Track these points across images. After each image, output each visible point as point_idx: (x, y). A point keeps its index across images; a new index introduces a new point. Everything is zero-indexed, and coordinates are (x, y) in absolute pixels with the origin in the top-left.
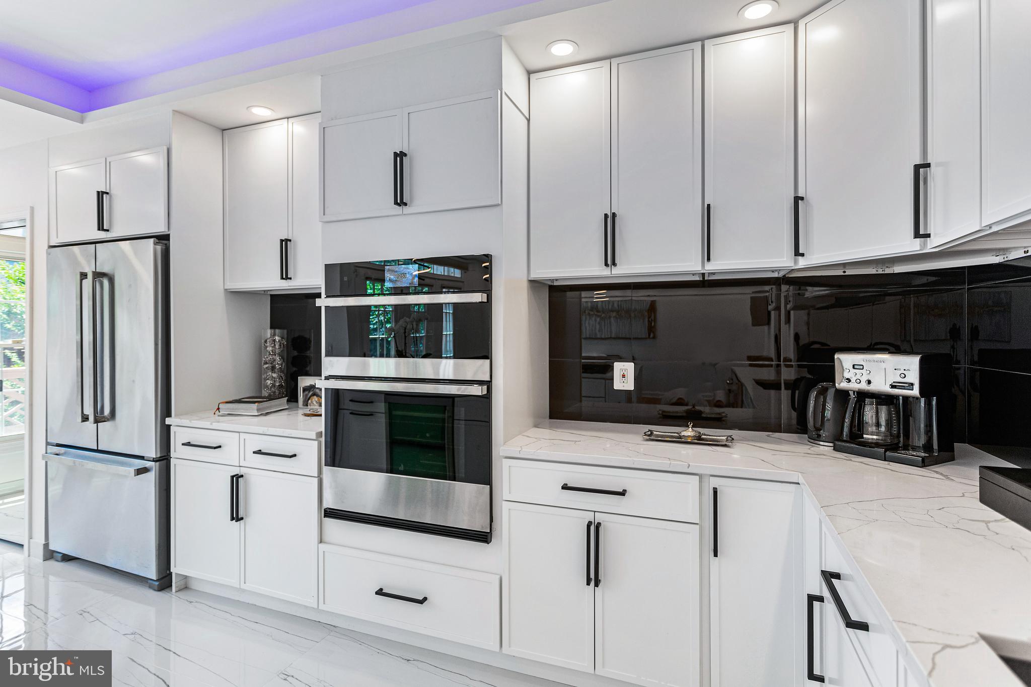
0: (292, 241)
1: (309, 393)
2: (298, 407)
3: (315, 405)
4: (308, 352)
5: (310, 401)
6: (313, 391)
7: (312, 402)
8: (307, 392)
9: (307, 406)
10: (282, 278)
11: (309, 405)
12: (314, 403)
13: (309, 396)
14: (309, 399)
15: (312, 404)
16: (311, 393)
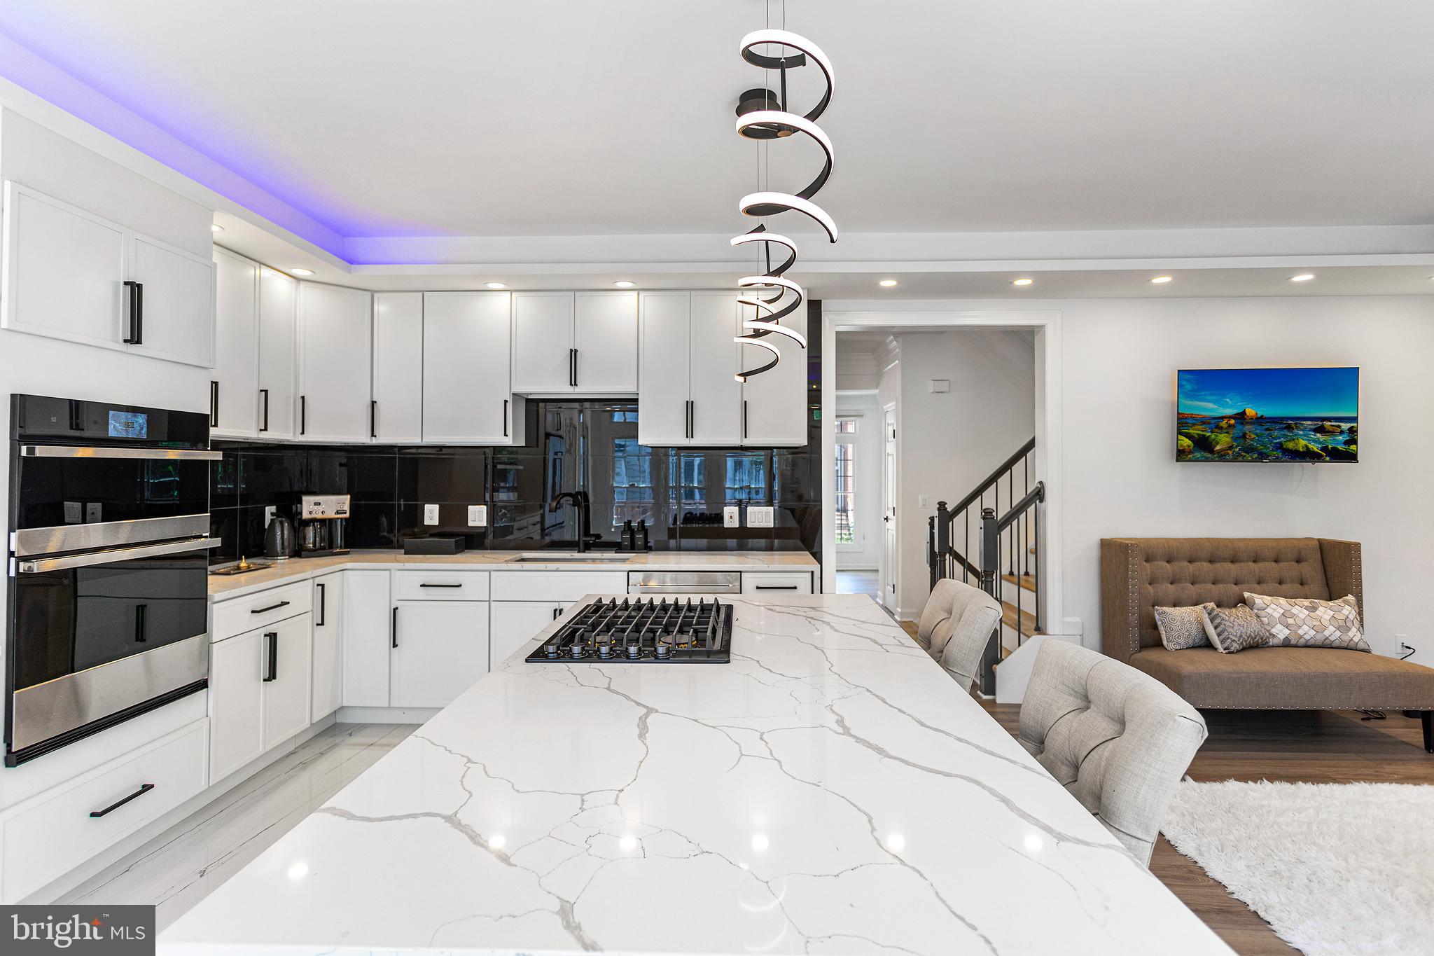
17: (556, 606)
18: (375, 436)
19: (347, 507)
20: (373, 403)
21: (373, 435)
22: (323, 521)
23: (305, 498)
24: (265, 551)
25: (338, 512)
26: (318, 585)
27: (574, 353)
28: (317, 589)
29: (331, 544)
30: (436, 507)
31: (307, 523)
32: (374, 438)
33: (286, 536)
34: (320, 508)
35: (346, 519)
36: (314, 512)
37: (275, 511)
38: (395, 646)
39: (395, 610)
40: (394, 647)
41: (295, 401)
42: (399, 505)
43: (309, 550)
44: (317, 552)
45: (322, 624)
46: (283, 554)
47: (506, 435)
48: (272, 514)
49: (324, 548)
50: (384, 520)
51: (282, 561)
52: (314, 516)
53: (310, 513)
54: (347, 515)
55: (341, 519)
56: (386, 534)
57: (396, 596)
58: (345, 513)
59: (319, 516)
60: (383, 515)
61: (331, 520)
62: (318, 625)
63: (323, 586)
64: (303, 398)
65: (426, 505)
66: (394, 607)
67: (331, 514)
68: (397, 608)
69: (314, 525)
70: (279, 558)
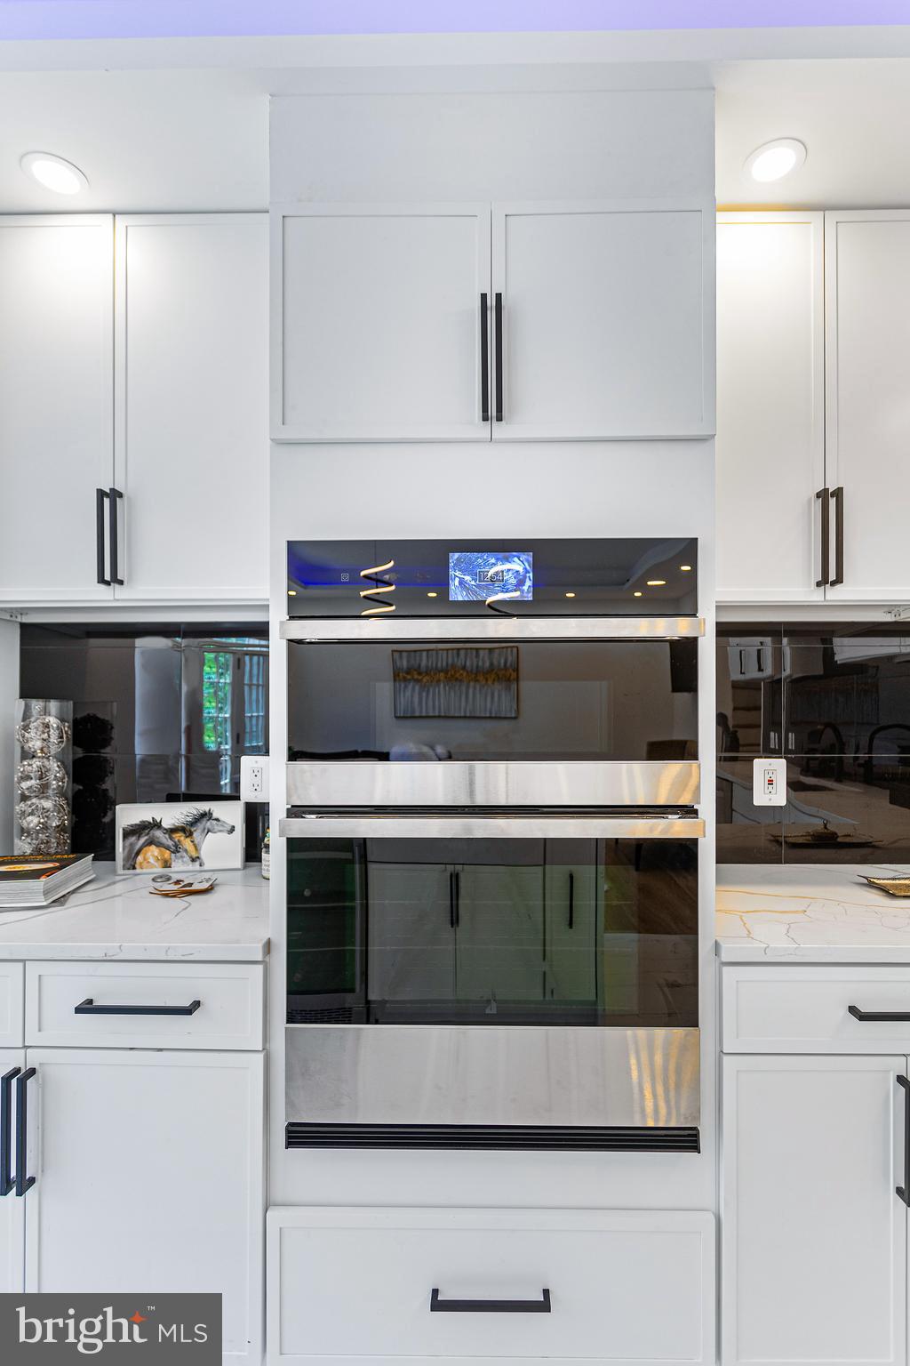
0: (125, 498)
1: (139, 839)
2: (114, 872)
3: (152, 866)
4: (108, 750)
5: (140, 858)
6: (148, 834)
7: (145, 859)
8: (133, 839)
9: (134, 868)
10: (101, 580)
11: (137, 866)
12: (152, 860)
13: (137, 847)
14: (138, 853)
15: (145, 864)
16: (142, 840)
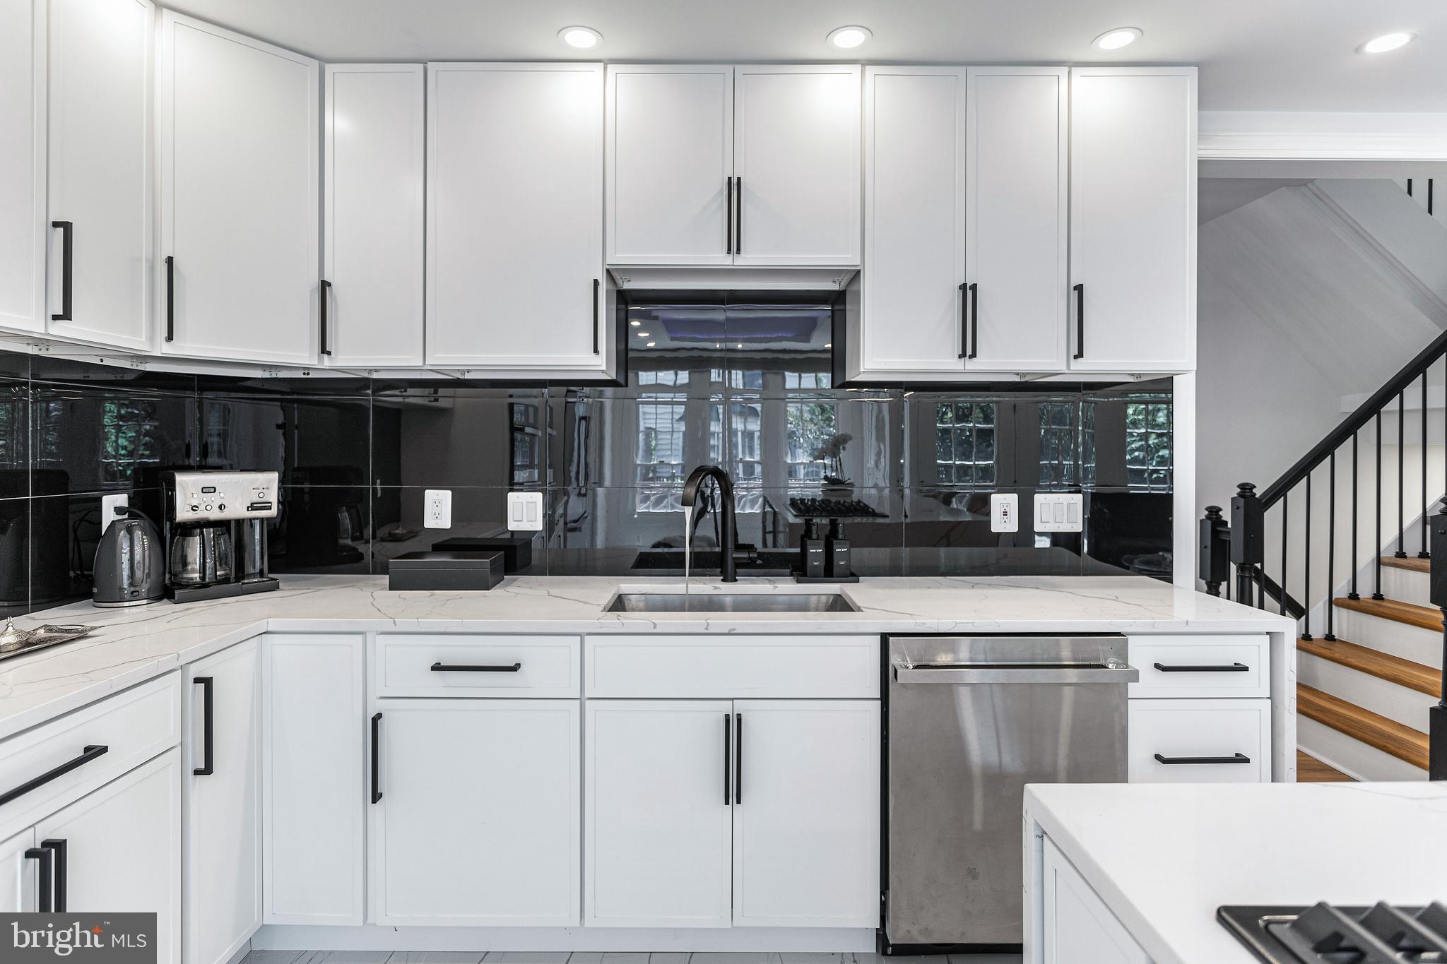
17: (726, 707)
18: (329, 353)
19: (273, 496)
20: (324, 285)
21: (324, 350)
22: (222, 526)
23: (180, 478)
24: (95, 590)
25: (252, 507)
26: (197, 680)
27: (734, 188)
28: (194, 689)
29: (240, 574)
30: (446, 496)
31: (188, 529)
32: (326, 356)
33: (138, 557)
34: (215, 499)
35: (269, 519)
36: (202, 507)
37: (126, 505)
38: (376, 797)
39: (376, 719)
40: (374, 801)
41: (152, 269)
42: (375, 490)
43: (189, 585)
44: (206, 589)
45: (208, 770)
46: (135, 595)
47: (596, 351)
48: (119, 510)
49: (226, 580)
50: (345, 518)
51: (134, 609)
52: (201, 514)
53: (194, 508)
54: (273, 512)
55: (262, 520)
56: (349, 542)
57: (377, 689)
58: (270, 508)
59: (215, 515)
60: (344, 508)
61: (239, 522)
62: (197, 772)
63: (207, 682)
64: (170, 261)
65: (427, 492)
66: (372, 714)
67: (237, 510)
68: (379, 716)
69: (202, 533)
70: (127, 604)
